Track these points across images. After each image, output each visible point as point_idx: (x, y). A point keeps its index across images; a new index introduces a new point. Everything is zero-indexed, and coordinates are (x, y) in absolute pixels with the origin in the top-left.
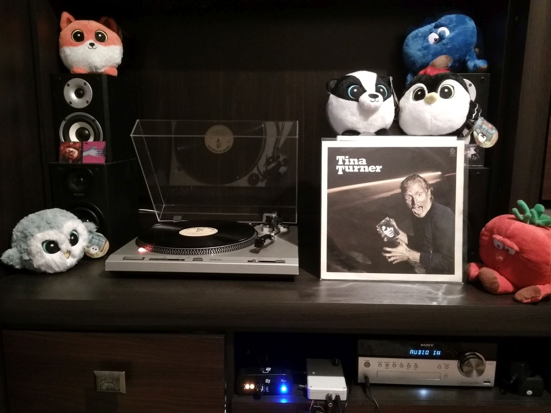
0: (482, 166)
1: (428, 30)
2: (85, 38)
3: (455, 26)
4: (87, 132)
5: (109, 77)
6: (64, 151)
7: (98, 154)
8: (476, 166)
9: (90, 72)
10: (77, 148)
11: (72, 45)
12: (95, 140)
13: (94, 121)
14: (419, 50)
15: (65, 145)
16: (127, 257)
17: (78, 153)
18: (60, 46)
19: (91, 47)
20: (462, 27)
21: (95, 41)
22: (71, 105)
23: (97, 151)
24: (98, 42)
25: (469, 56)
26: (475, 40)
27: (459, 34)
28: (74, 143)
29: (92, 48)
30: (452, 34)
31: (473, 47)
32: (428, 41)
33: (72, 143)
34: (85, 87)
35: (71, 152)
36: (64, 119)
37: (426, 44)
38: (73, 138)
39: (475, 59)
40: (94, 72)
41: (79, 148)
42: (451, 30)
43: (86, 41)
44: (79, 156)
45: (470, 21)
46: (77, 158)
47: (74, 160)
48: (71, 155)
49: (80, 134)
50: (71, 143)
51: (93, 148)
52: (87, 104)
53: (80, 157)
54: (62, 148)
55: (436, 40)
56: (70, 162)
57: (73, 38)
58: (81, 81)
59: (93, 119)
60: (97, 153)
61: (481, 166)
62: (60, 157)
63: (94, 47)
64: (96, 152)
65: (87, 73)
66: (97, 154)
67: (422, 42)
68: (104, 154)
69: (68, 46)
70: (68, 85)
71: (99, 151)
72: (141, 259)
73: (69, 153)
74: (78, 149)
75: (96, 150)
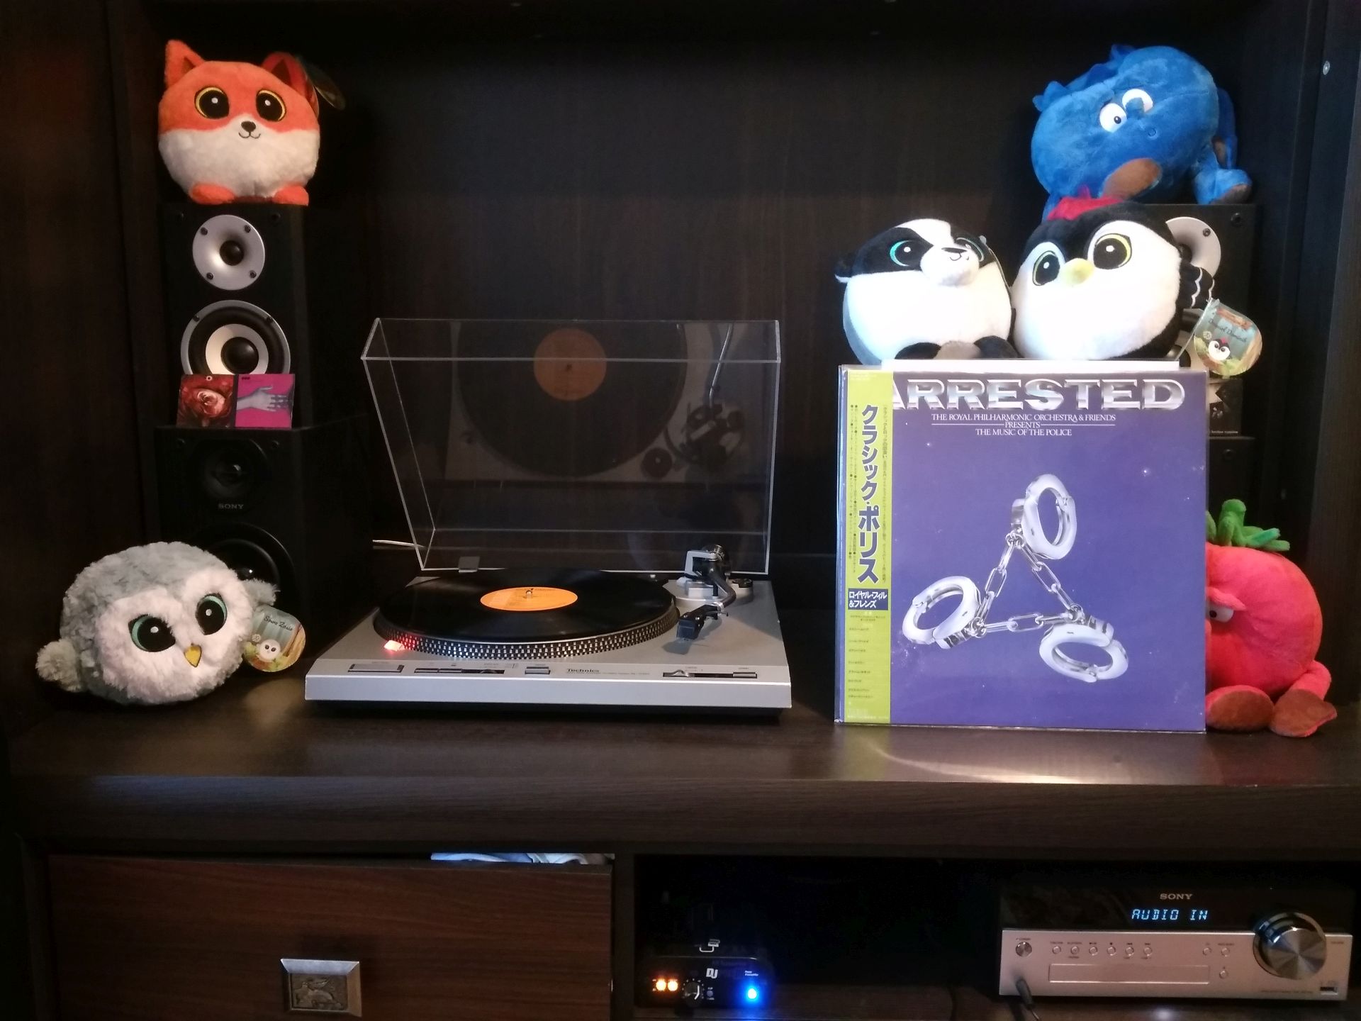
0: (1237, 432)
1: (1098, 97)
2: (231, 109)
3: (1168, 87)
4: (250, 349)
6: (190, 397)
7: (275, 404)
8: (1222, 432)
9: (241, 197)
10: (222, 389)
11: (195, 125)
12: (269, 371)
13: (268, 322)
14: (1078, 145)
15: (194, 384)
16: (360, 666)
17: (225, 401)
18: (163, 127)
19: (246, 134)
20: (1184, 89)
21: (256, 118)
22: (212, 282)
23: (272, 398)
24: (263, 120)
25: (1199, 162)
26: (1215, 121)
27: (1176, 107)
28: (218, 378)
29: (250, 135)
30: (1160, 107)
31: (1209, 138)
32: (1098, 124)
33: (211, 378)
34: (246, 237)
35: (209, 399)
36: (192, 315)
37: (1093, 131)
38: (216, 365)
39: (1215, 169)
40: (250, 197)
41: (229, 391)
42: (1156, 98)
43: (232, 116)
44: (228, 411)
45: (1202, 73)
46: (221, 414)
47: (214, 420)
48: (207, 407)
49: (231, 354)
50: (209, 378)
51: (264, 391)
52: (253, 281)
53: (228, 413)
54: (185, 389)
55: (1118, 121)
56: (205, 424)
57: (198, 107)
58: (236, 223)
59: (266, 318)
60: (272, 403)
61: (1233, 434)
62: (179, 411)
63: (253, 133)
64: (270, 401)
66: (273, 406)
67: (1084, 125)
68: (290, 405)
69: (185, 128)
70: (204, 232)
71: (277, 399)
72: (395, 669)
73: (203, 403)
74: (224, 392)
75: (269, 396)
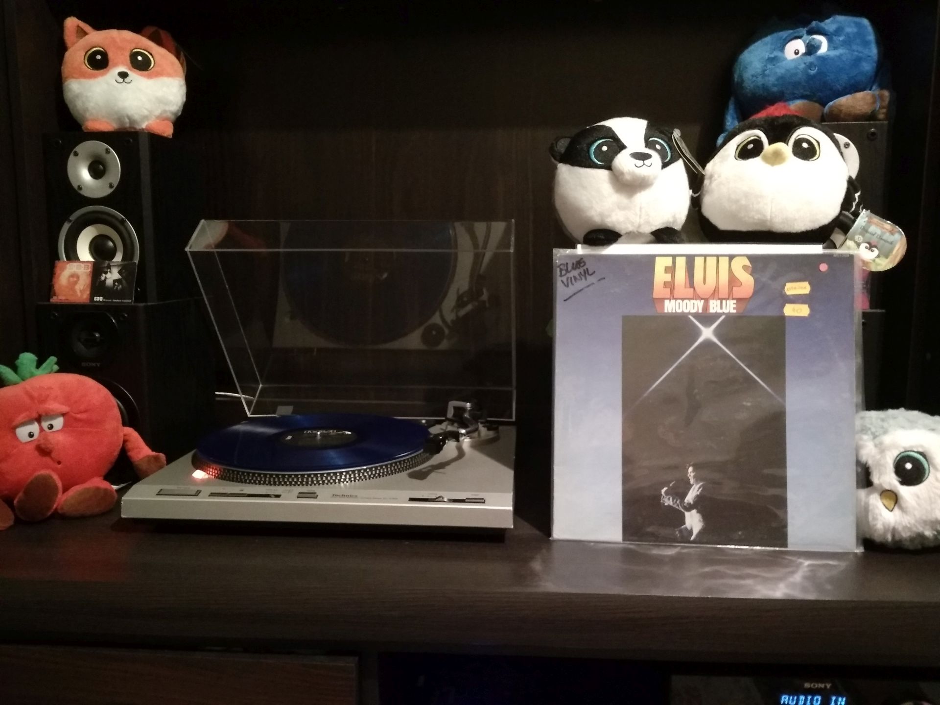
2: (110, 63)
4: (111, 244)
5: (154, 138)
9: (119, 129)
11: (84, 75)
12: (124, 259)
13: (122, 222)
16: (166, 490)
18: (63, 79)
19: (121, 80)
21: (130, 69)
22: (82, 192)
24: (135, 70)
29: (124, 81)
32: (782, 56)
34: (108, 157)
36: (66, 219)
38: (84, 254)
40: (126, 128)
43: (111, 68)
49: (97, 246)
52: (111, 190)
55: (797, 54)
57: (86, 62)
58: (100, 147)
59: (120, 218)
63: (126, 80)
65: (113, 130)
69: (75, 78)
70: (76, 154)
72: (194, 493)
